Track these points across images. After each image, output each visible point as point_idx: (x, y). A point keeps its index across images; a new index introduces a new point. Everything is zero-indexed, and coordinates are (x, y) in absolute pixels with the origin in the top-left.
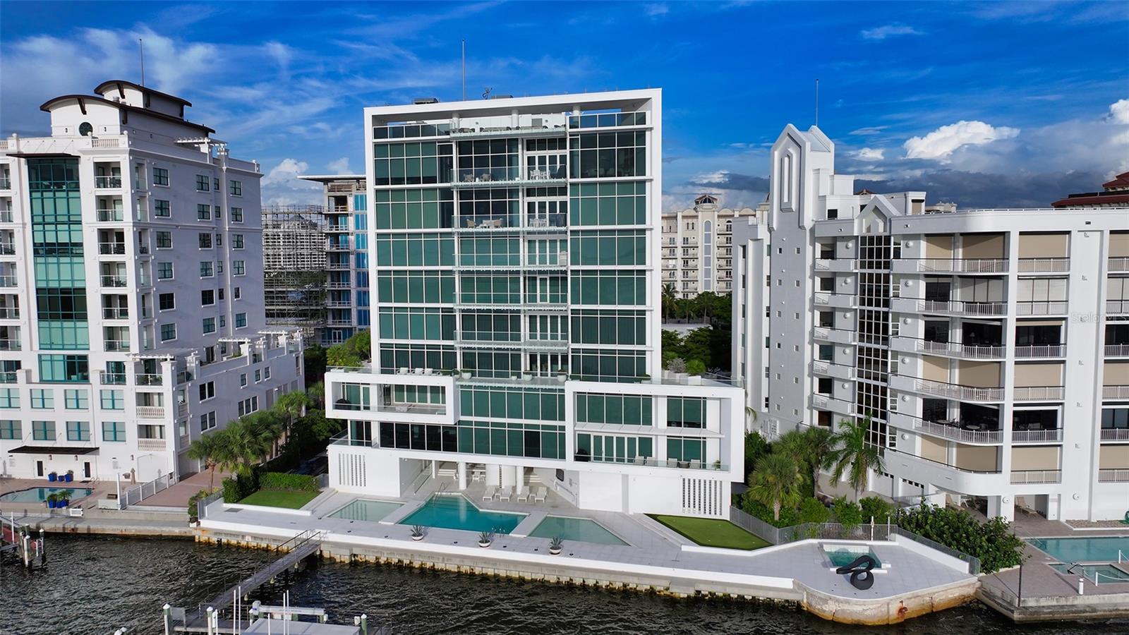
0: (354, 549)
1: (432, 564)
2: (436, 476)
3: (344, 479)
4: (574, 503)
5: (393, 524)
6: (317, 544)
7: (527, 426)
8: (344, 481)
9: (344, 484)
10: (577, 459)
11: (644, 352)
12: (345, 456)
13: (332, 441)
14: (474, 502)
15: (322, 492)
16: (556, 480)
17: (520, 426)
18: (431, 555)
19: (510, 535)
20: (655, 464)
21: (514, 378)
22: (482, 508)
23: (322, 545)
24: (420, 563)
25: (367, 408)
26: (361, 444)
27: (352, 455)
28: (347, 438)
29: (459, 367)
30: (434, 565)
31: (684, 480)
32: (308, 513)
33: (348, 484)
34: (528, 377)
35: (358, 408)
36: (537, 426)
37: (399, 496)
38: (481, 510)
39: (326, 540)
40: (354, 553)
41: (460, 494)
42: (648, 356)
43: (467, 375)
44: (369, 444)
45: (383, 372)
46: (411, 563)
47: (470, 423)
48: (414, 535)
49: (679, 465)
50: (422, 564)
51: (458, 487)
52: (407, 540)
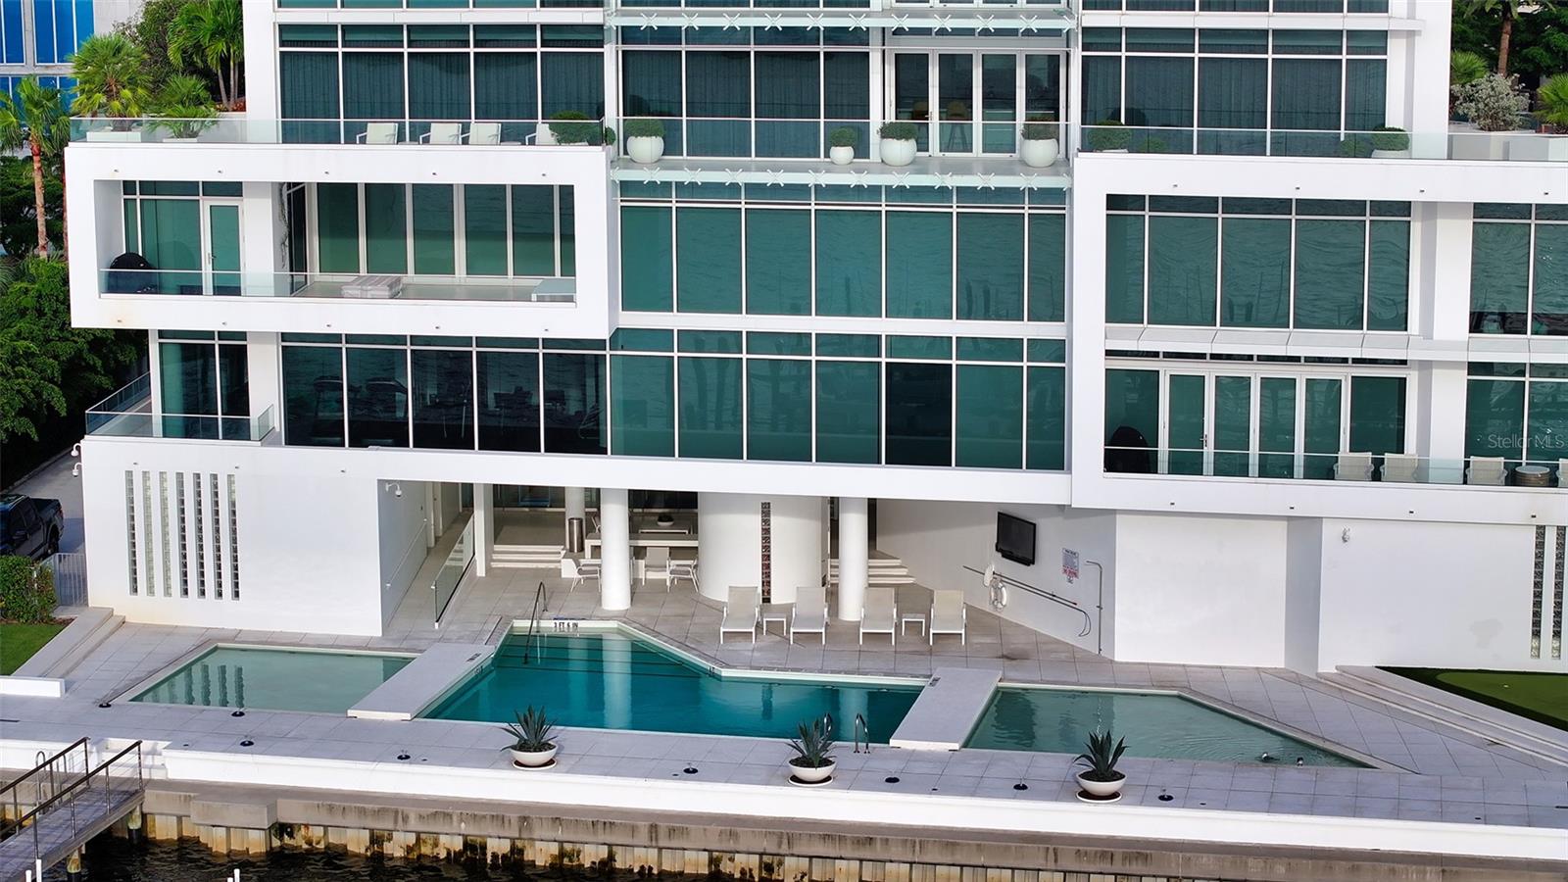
0: (282, 803)
1: (603, 852)
2: (488, 569)
3: (150, 569)
4: (1089, 645)
5: (408, 716)
6: (132, 791)
7: (897, 343)
8: (150, 579)
9: (151, 590)
10: (1115, 462)
11: (1378, 40)
12: (154, 482)
13: (98, 423)
14: (682, 645)
15: (66, 623)
16: (997, 563)
17: (871, 343)
18: (602, 821)
19: (893, 742)
20: (1420, 474)
21: (843, 154)
22: (728, 666)
23: (149, 795)
24: (554, 849)
25: (228, 288)
26: (207, 431)
27: (180, 476)
28: (149, 408)
29: (613, 114)
30: (611, 857)
31: (1541, 531)
32: (50, 689)
33: (167, 592)
34: (901, 150)
35: (193, 289)
36: (940, 344)
37: (380, 634)
38: (725, 673)
39: (157, 775)
40: (285, 817)
41: (613, 624)
42: (1395, 56)
43: (647, 147)
44: (238, 431)
45: (290, 135)
46: (519, 852)
47: (662, 337)
48: (523, 747)
49: (1514, 479)
50: (562, 854)
51: (599, 601)
52: (492, 764)
